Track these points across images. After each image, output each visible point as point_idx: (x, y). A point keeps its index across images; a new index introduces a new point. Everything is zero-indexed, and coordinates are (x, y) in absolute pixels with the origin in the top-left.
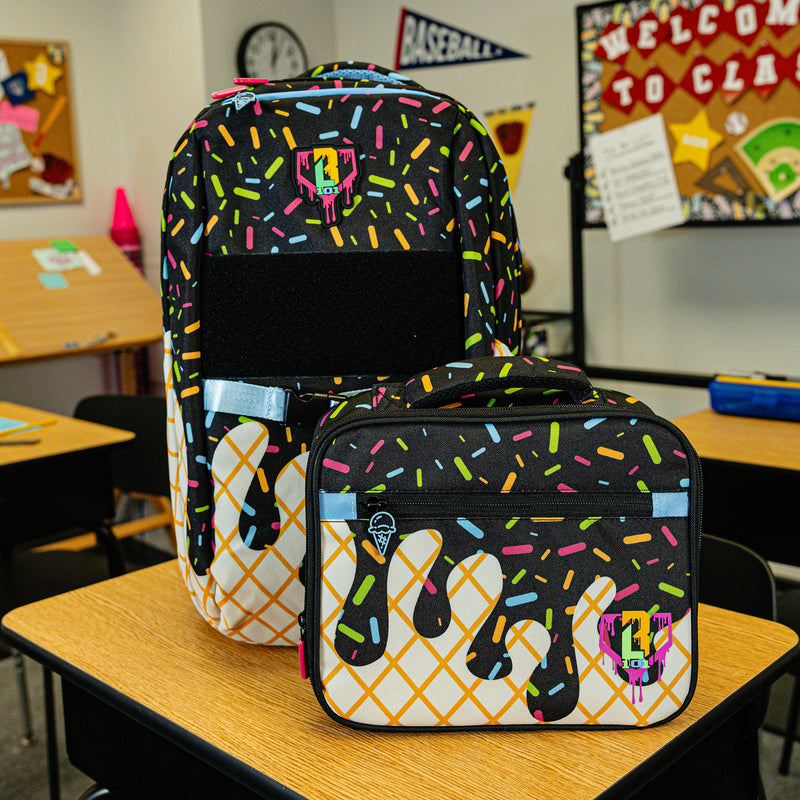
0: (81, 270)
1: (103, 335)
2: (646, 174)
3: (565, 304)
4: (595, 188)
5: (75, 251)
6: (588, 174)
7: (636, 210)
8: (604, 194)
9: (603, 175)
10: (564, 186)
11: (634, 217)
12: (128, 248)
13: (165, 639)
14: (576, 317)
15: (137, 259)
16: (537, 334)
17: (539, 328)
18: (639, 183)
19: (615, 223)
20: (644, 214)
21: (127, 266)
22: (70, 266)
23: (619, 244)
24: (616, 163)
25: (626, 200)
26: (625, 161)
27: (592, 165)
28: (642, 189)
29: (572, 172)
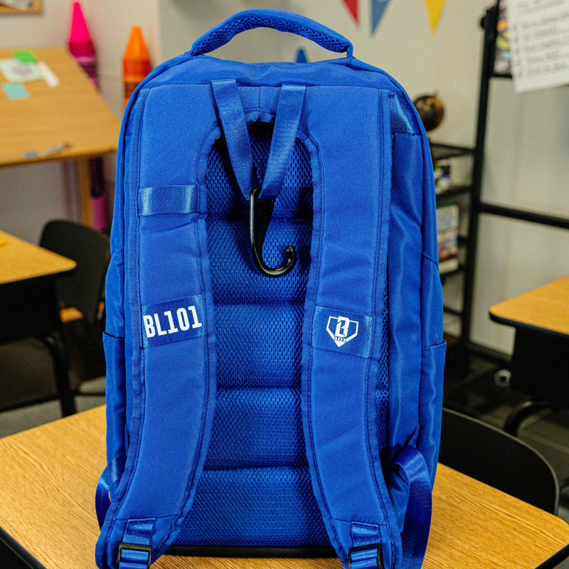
0: (41, 82)
1: (60, 145)
2: (553, 31)
3: (469, 140)
4: (507, 40)
5: (36, 62)
6: (501, 26)
7: (541, 65)
8: (513, 46)
9: (515, 28)
10: (478, 36)
11: (538, 71)
12: (85, 60)
14: (477, 153)
15: (91, 71)
16: (443, 168)
17: (443, 163)
18: (547, 39)
19: (520, 74)
20: (547, 70)
21: (82, 77)
22: (31, 77)
23: (524, 95)
24: (528, 18)
25: (533, 55)
26: (537, 16)
27: (505, 18)
28: (548, 45)
29: (486, 23)
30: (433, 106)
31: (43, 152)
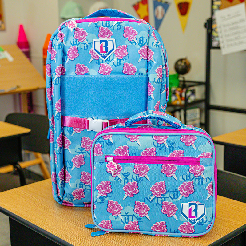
0: (5, 59)
1: (15, 87)
2: (237, 27)
3: (203, 79)
4: (217, 32)
5: (3, 51)
6: (214, 26)
7: (233, 42)
8: (220, 35)
9: (220, 27)
10: (204, 31)
11: (232, 45)
12: (24, 50)
13: (46, 207)
14: (207, 84)
15: (28, 54)
16: (191, 91)
17: (192, 88)
18: (234, 31)
19: (224, 47)
20: (236, 44)
21: (24, 57)
22: (1, 57)
23: (226, 56)
24: (225, 23)
25: (229, 38)
26: (229, 22)
27: (215, 23)
28: (235, 34)
29: (207, 26)
30: (185, 63)
31: (7, 90)
